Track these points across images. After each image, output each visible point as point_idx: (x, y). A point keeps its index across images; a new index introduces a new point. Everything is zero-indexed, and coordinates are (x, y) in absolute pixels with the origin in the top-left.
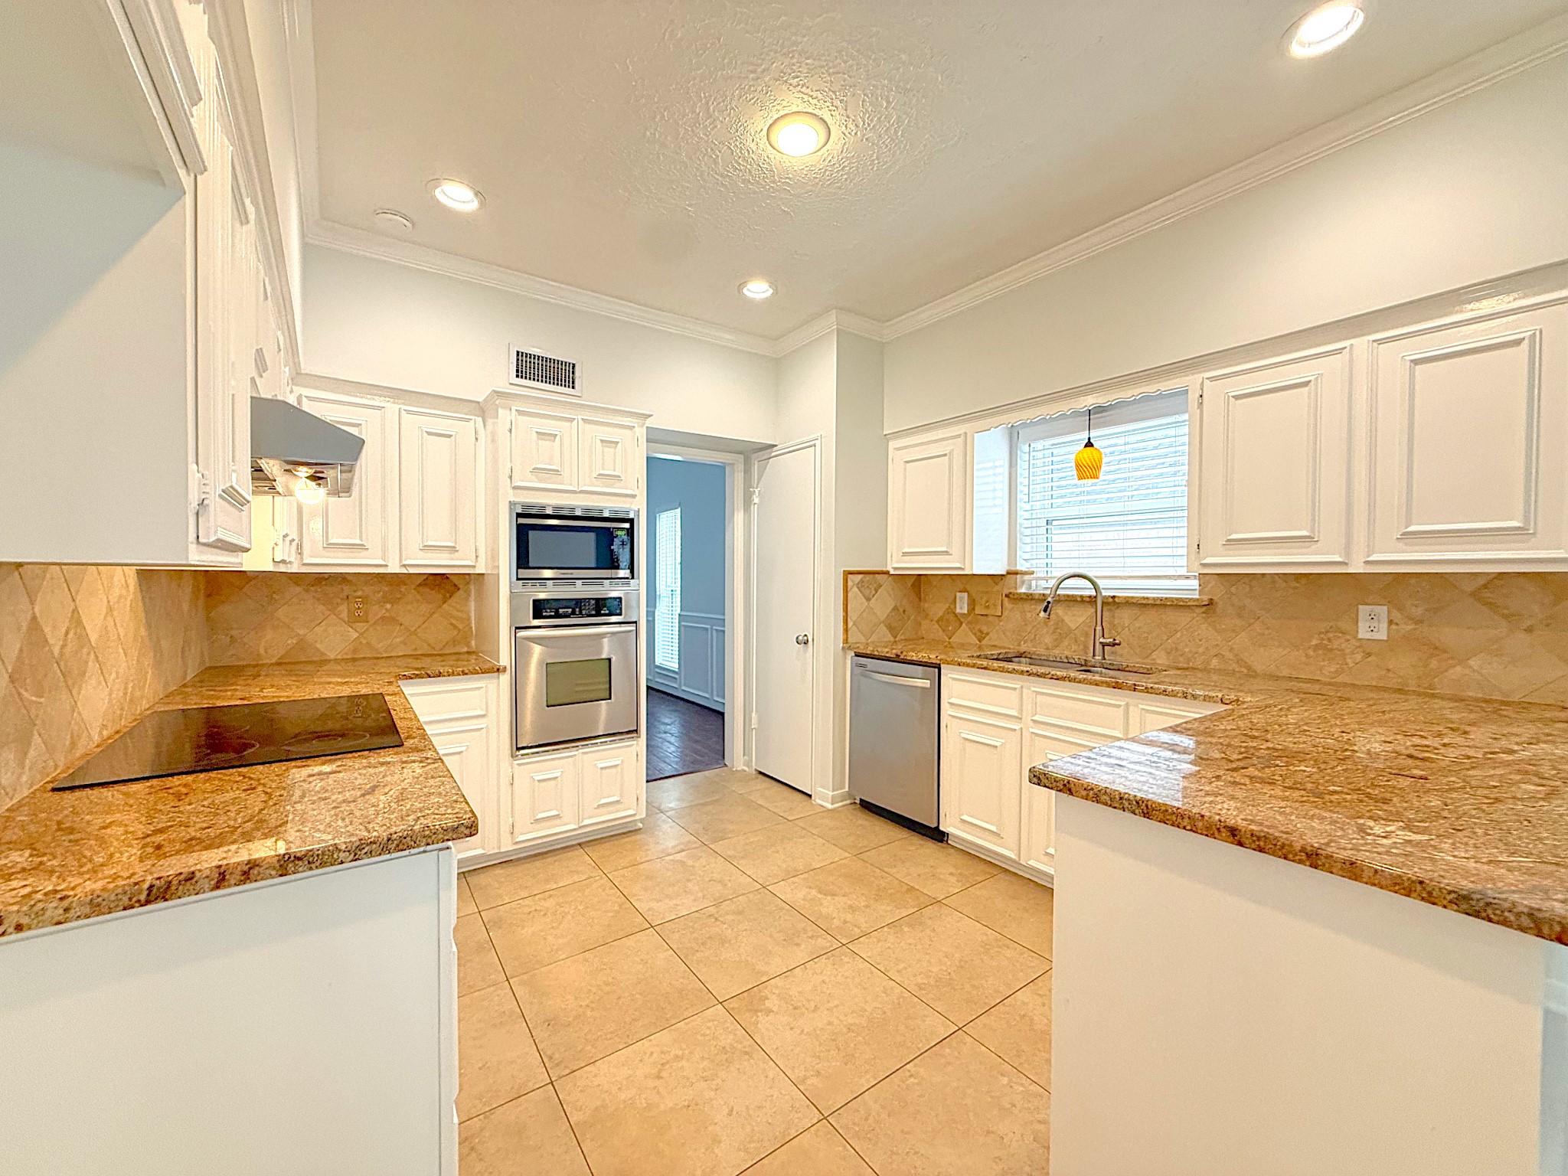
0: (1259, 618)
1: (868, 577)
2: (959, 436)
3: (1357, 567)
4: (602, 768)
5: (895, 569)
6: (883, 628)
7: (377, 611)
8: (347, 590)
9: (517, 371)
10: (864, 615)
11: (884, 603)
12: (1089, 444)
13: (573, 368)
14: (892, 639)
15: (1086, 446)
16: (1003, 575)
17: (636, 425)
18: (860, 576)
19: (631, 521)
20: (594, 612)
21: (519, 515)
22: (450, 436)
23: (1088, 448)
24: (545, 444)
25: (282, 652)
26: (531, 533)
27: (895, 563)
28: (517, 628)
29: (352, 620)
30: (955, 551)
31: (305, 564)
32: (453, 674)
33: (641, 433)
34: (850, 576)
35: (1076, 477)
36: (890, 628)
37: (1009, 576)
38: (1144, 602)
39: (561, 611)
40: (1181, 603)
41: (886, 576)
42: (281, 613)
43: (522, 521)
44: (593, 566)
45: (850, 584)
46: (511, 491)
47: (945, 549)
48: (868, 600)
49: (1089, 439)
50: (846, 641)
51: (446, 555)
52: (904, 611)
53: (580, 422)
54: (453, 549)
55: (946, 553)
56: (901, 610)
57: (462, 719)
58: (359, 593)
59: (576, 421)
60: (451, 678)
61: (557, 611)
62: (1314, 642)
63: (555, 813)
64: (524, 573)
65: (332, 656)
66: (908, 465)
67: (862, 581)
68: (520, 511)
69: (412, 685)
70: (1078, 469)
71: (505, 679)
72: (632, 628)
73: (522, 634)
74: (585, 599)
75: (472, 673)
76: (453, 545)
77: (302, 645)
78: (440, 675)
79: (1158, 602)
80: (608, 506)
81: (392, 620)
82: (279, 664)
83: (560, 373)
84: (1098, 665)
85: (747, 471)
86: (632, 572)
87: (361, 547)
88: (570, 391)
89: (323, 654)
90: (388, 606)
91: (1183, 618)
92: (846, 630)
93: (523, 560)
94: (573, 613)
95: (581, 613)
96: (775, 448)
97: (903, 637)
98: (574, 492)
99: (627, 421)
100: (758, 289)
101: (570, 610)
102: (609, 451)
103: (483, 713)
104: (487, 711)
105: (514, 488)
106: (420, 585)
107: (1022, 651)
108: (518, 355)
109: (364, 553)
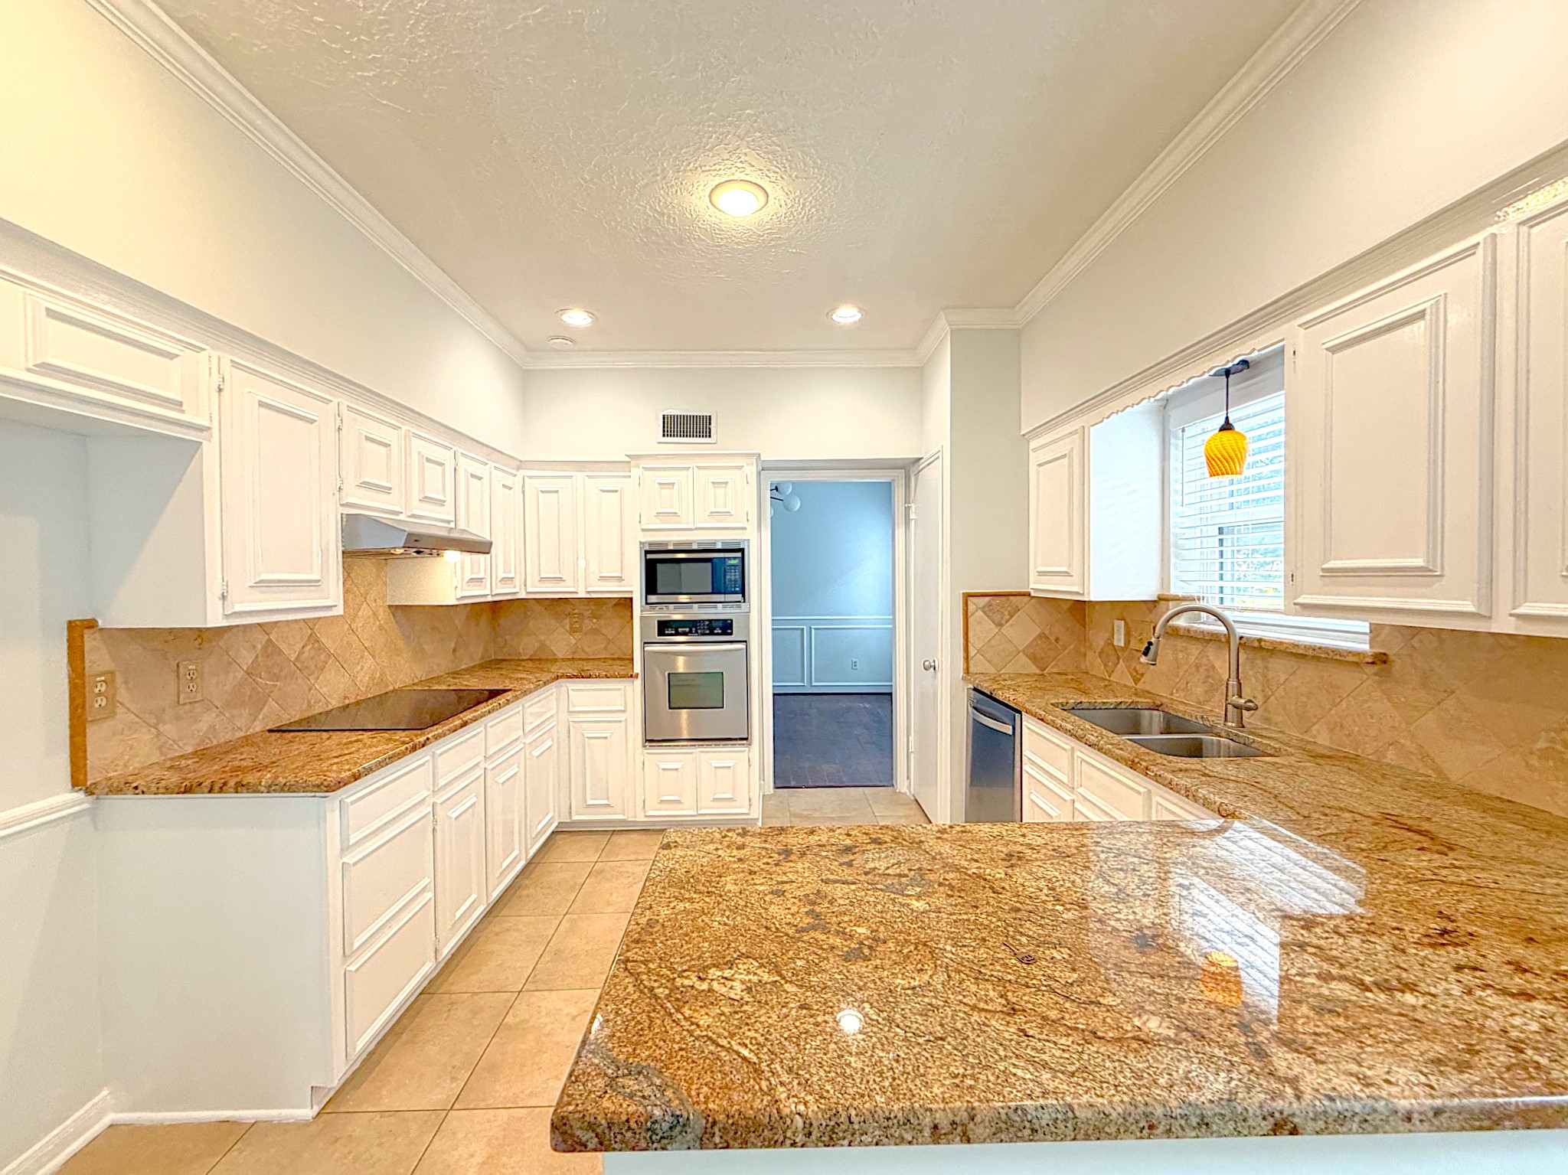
0: (1453, 692)
1: (998, 600)
2: (1075, 432)
3: (1504, 625)
4: (716, 768)
5: (1035, 590)
6: (1024, 660)
7: (589, 624)
8: (569, 609)
9: (664, 431)
10: (993, 642)
11: (1022, 631)
12: (1227, 427)
13: (710, 419)
14: (1038, 671)
15: (1222, 429)
16: (1155, 601)
17: (745, 465)
18: (987, 599)
19: (742, 550)
20: (708, 632)
21: (647, 552)
22: (617, 491)
23: (1224, 433)
24: (666, 492)
25: (531, 653)
26: (659, 566)
27: (1036, 585)
28: (645, 643)
29: (573, 631)
30: (1076, 572)
31: (528, 593)
32: (599, 677)
33: (751, 470)
34: (969, 598)
35: (1208, 475)
36: (1034, 659)
37: (1162, 602)
38: (1294, 651)
39: (680, 630)
40: (1338, 657)
41: (1026, 599)
42: (532, 624)
43: (649, 556)
44: (710, 591)
45: (971, 607)
46: (641, 533)
47: (1064, 569)
48: (1000, 625)
49: (1227, 418)
50: (967, 671)
51: (615, 583)
52: (1057, 640)
53: (695, 469)
54: (620, 579)
55: (1067, 574)
56: (1052, 639)
57: (589, 712)
58: (576, 611)
59: (691, 470)
60: (598, 679)
61: (677, 631)
62: (1541, 744)
63: (676, 798)
64: (653, 598)
65: (560, 655)
66: (1041, 468)
67: (989, 604)
68: (647, 548)
69: (573, 683)
70: (1209, 464)
71: (638, 682)
72: (742, 646)
73: (648, 648)
74: (700, 621)
75: (612, 677)
76: (619, 575)
77: (543, 646)
78: (590, 677)
79: (1310, 652)
80: (719, 538)
81: (596, 631)
82: (530, 660)
83: (697, 427)
84: (1223, 734)
85: (907, 486)
86: (744, 596)
87: (560, 579)
88: (707, 440)
89: (555, 654)
90: (595, 620)
91: (1348, 679)
92: (967, 658)
93: (651, 587)
94: (690, 632)
95: (696, 632)
96: (921, 461)
97: (1054, 670)
98: (691, 530)
99: (738, 462)
100: (847, 315)
101: (687, 630)
102: (721, 491)
103: (623, 709)
104: (626, 707)
105: (643, 530)
106: (615, 605)
107: (1159, 703)
108: (664, 418)
109: (563, 584)
